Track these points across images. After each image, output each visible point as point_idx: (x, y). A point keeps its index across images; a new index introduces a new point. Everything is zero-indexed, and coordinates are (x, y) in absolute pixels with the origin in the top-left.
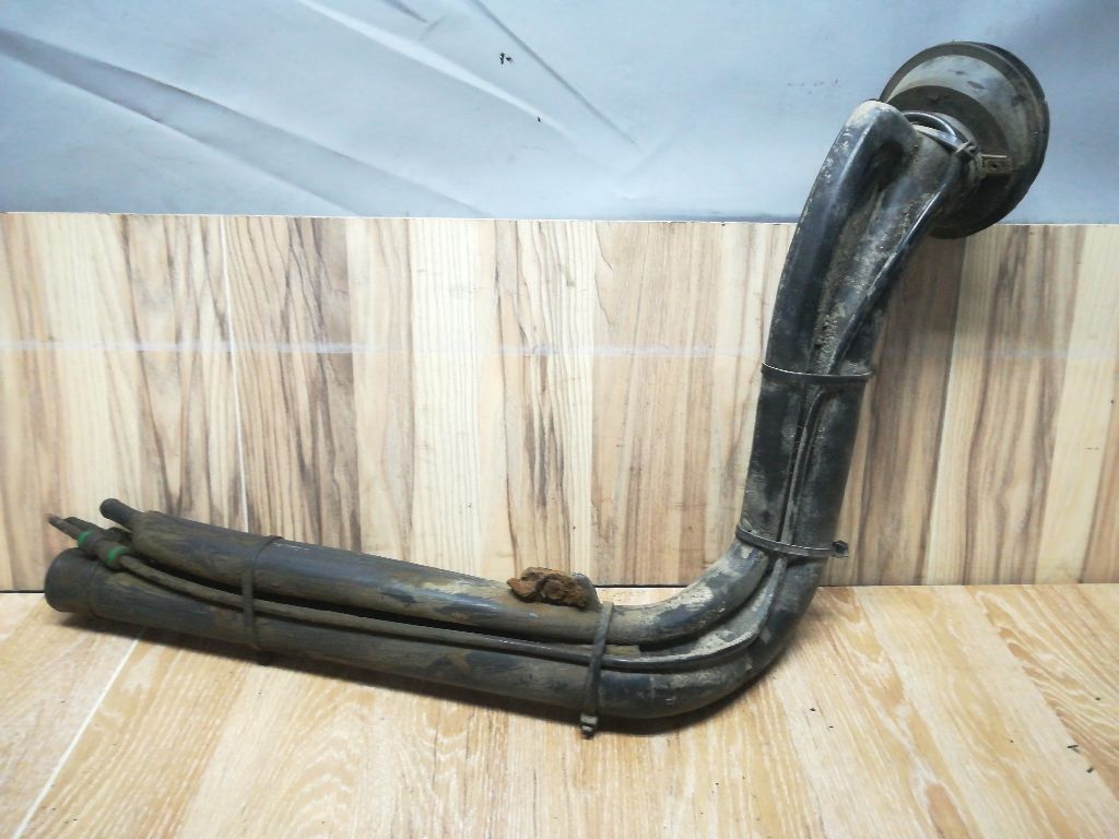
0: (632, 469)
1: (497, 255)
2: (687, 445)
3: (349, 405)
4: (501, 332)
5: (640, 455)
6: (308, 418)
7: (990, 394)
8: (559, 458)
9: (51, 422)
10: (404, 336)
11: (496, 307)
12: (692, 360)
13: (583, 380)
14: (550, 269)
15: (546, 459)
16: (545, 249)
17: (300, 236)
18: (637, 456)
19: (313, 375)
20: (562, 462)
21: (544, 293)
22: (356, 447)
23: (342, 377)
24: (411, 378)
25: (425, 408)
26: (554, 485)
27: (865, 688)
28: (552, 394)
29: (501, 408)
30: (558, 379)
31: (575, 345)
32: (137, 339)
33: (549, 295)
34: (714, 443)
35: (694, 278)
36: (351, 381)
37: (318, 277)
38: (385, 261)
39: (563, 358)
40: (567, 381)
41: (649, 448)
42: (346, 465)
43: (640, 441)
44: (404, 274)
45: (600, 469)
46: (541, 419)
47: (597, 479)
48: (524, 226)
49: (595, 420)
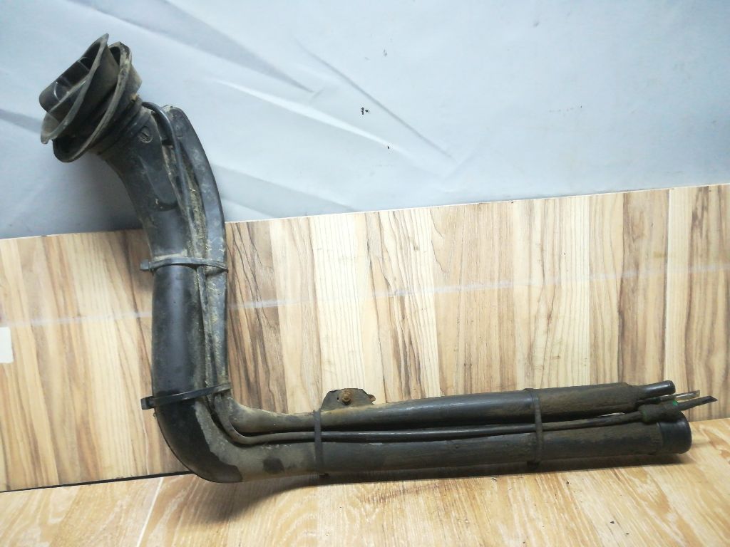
0: (465, 365)
1: (367, 235)
2: (500, 346)
3: (277, 339)
4: (374, 285)
5: (470, 355)
6: (251, 351)
7: (694, 295)
8: (417, 363)
9: (80, 369)
10: (310, 292)
11: (369, 268)
12: (499, 290)
13: (428, 310)
14: (402, 240)
15: (408, 364)
16: (398, 228)
17: (240, 234)
18: (468, 356)
19: (253, 323)
20: (419, 364)
21: (400, 256)
22: (283, 367)
23: (272, 322)
24: (316, 318)
25: (327, 337)
26: (415, 380)
27: (643, 503)
28: (409, 321)
29: (376, 334)
30: (413, 311)
31: (422, 287)
32: (136, 310)
33: (402, 257)
34: (518, 344)
35: (496, 238)
36: (278, 324)
37: (253, 259)
38: (295, 245)
39: (415, 296)
40: (418, 311)
41: (475, 351)
42: (277, 380)
43: (470, 346)
44: (309, 252)
45: (444, 366)
46: (403, 337)
47: (443, 373)
48: (384, 214)
49: (439, 334)
